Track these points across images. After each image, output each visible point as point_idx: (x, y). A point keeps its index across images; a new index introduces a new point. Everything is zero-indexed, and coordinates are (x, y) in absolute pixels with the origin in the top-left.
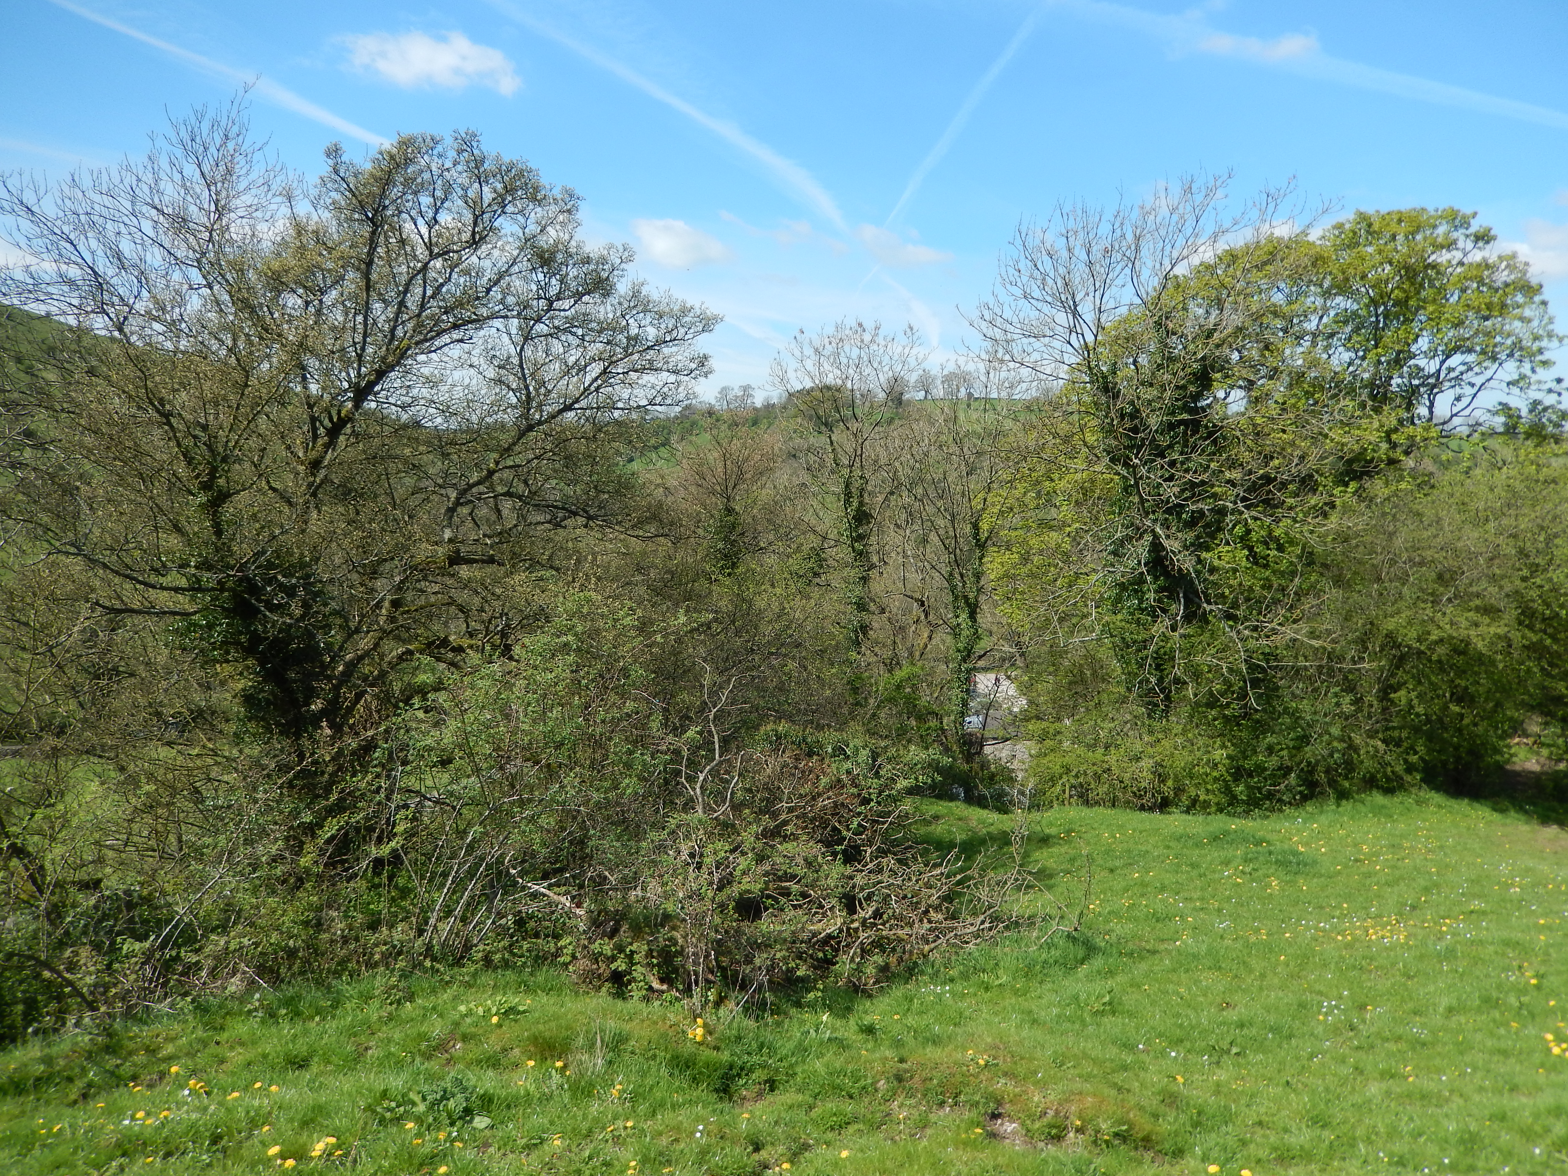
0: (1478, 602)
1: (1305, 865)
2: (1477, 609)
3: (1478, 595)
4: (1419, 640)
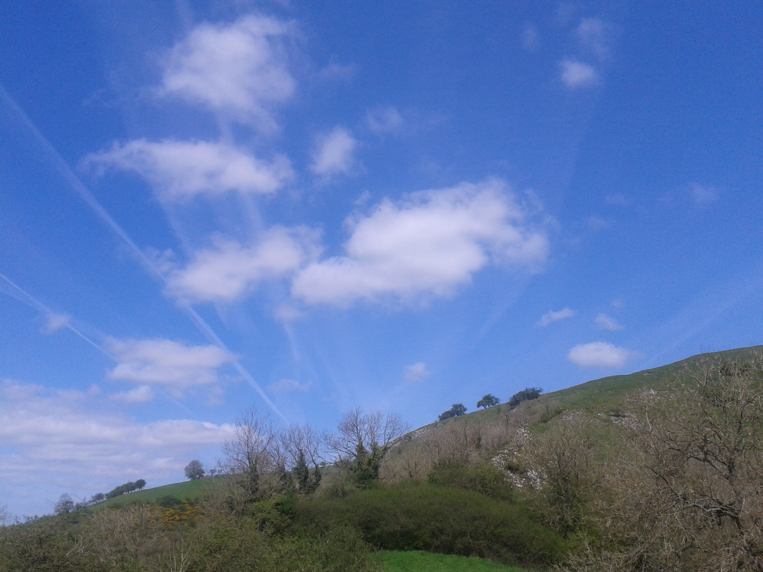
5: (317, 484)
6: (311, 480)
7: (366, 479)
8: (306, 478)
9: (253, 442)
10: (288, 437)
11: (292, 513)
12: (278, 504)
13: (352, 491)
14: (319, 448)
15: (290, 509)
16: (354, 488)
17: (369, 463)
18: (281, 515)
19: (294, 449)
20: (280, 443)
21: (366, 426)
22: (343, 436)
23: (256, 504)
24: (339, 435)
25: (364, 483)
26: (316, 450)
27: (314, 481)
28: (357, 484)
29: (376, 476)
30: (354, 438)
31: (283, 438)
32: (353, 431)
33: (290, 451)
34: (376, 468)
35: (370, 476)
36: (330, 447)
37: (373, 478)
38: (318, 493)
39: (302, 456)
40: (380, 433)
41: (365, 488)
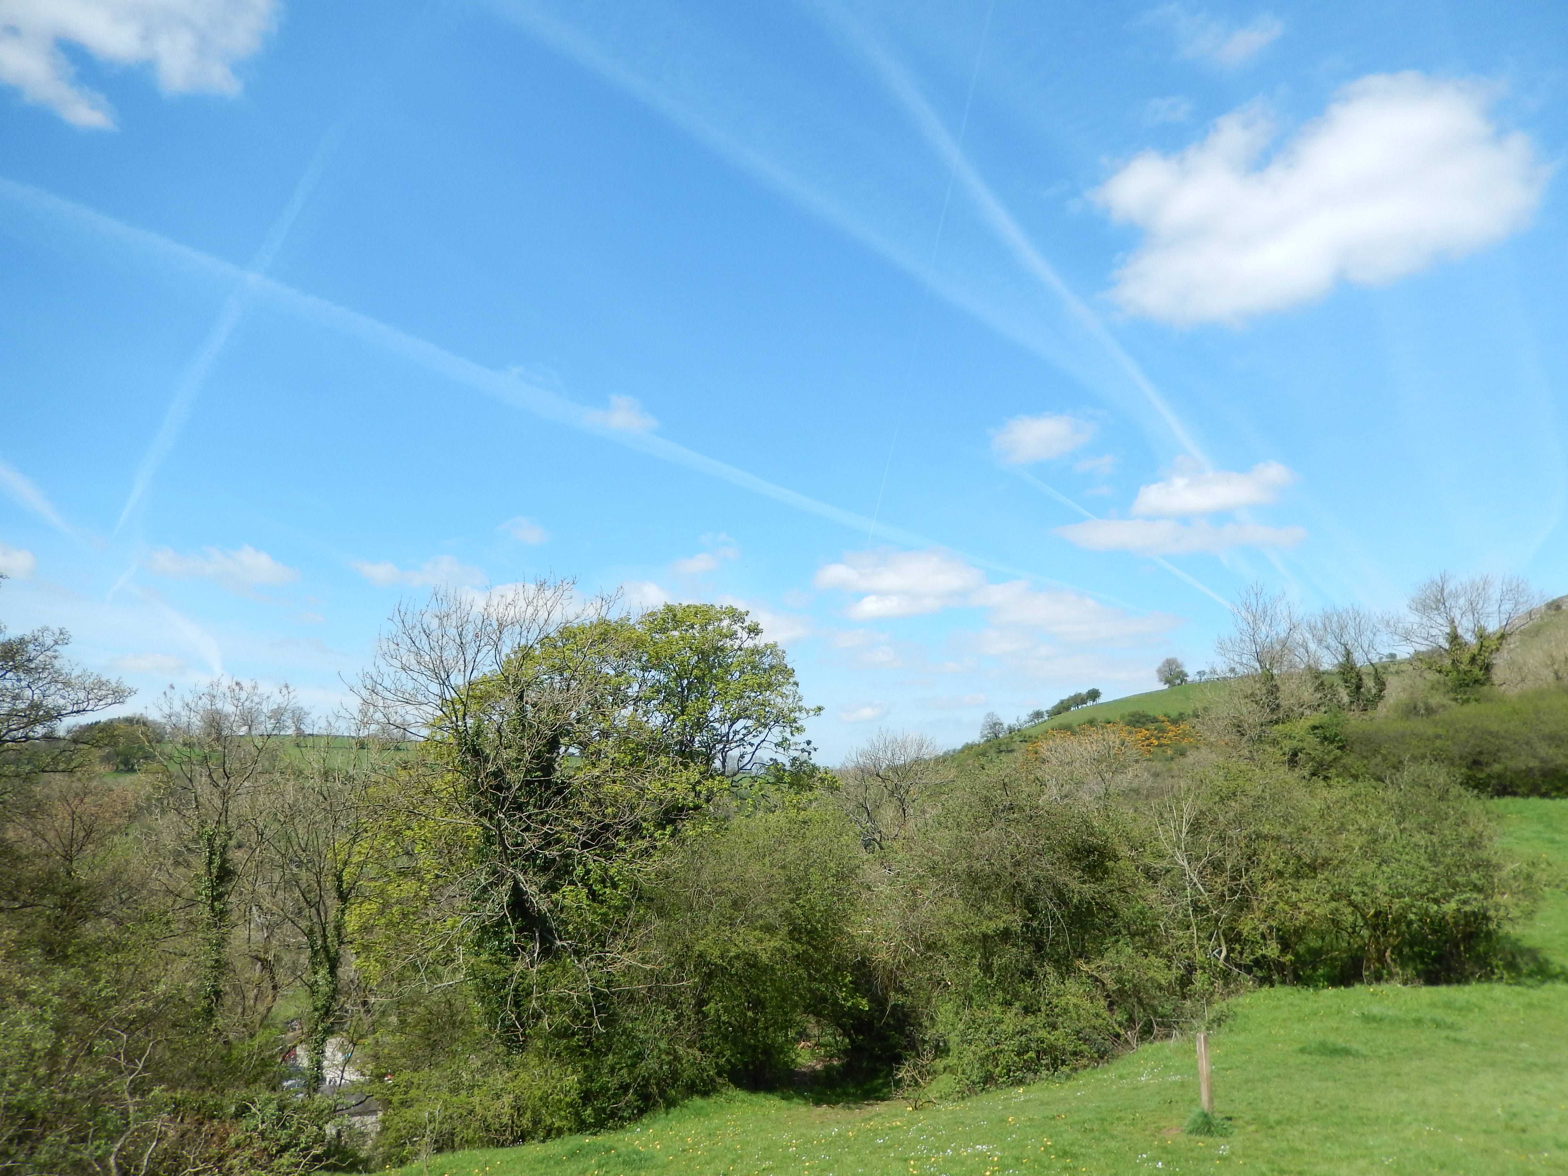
0: (761, 922)
1: (646, 1160)
2: (761, 928)
3: (761, 916)
4: (722, 957)
5: (1379, 696)
6: (1369, 691)
7: (1467, 685)
8: (1359, 687)
9: (1263, 637)
10: (1320, 625)
11: (1340, 740)
12: (1315, 728)
13: (1443, 706)
14: (1377, 640)
15: (1336, 735)
16: (1446, 701)
17: (1473, 660)
18: (1322, 743)
19: (1333, 643)
20: (1308, 636)
21: (1462, 601)
22: (1418, 619)
23: (1280, 727)
24: (1412, 619)
25: (1465, 693)
26: (1371, 645)
27: (1374, 691)
28: (1452, 695)
29: (1488, 679)
30: (1440, 621)
31: (1312, 629)
32: (1437, 609)
33: (1328, 648)
34: (1487, 668)
35: (1476, 681)
36: (1396, 637)
37: (1483, 684)
38: (1382, 710)
39: (1348, 654)
40: (1490, 610)
41: (1467, 701)
